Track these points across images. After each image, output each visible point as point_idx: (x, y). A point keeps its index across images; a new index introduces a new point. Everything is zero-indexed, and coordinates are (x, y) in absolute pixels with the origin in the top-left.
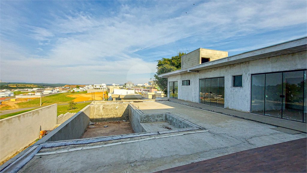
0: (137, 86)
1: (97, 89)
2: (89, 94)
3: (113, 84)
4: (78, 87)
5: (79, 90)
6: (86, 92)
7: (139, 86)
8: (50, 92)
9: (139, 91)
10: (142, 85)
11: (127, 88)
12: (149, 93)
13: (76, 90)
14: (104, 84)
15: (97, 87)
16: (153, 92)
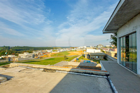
0: (105, 47)
1: (82, 49)
2: (77, 51)
3: (91, 46)
4: (74, 48)
5: (74, 50)
6: (76, 51)
7: (106, 47)
8: (62, 50)
9: (106, 50)
10: (109, 46)
11: (98, 48)
12: (112, 52)
13: (72, 49)
14: (85, 46)
15: (82, 48)
16: (116, 51)
